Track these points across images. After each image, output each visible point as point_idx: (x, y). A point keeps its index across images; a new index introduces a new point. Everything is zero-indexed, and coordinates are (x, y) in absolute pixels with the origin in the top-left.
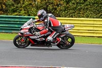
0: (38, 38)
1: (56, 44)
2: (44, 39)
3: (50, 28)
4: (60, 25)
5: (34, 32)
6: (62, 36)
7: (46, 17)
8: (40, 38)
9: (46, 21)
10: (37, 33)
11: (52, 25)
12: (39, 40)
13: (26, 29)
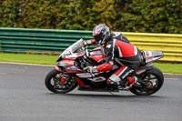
0: (92, 78)
1: (127, 87)
2: (104, 79)
3: (116, 59)
4: (136, 53)
5: (85, 66)
6: (138, 73)
7: (109, 39)
8: (96, 76)
9: (109, 46)
10: (91, 68)
11: (121, 55)
12: (94, 80)
13: (69, 59)
